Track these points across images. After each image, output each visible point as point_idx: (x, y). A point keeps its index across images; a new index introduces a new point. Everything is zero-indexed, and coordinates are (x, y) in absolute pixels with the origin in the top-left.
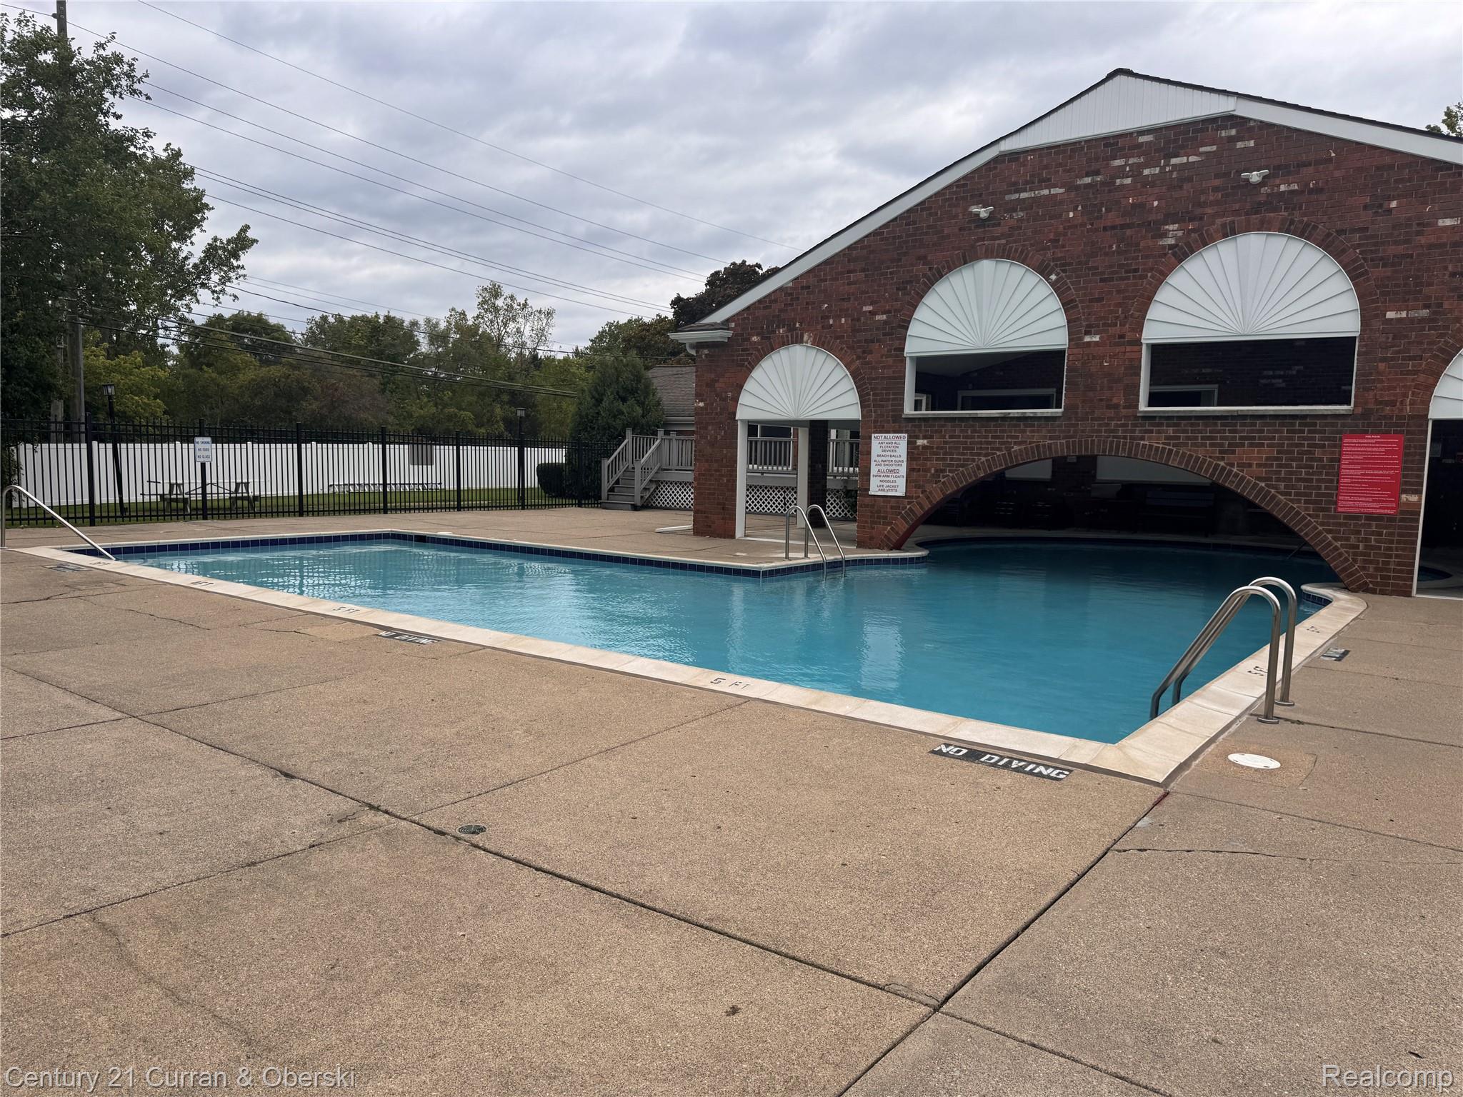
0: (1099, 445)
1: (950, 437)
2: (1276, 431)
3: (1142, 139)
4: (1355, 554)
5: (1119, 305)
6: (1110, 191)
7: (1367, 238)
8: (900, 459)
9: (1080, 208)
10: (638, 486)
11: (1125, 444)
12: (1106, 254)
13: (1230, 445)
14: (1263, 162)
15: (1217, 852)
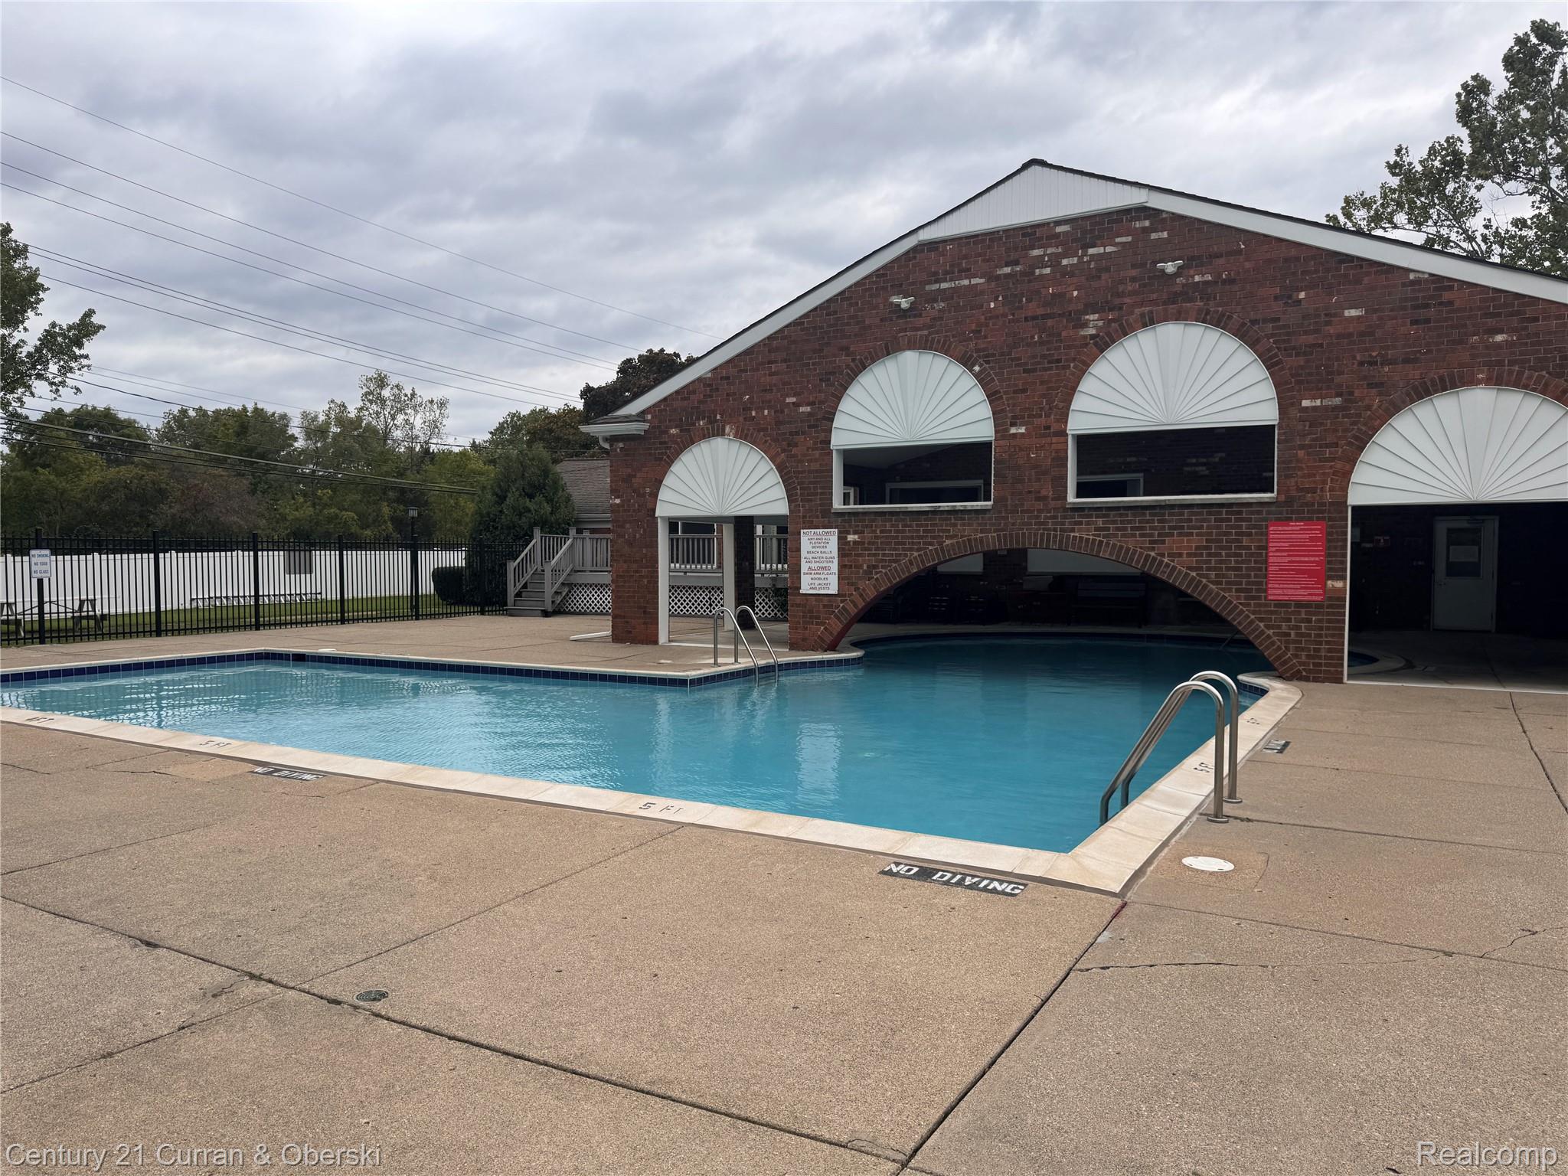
0: (1030, 538)
1: (881, 532)
2: (1204, 520)
3: (1059, 229)
4: (1287, 642)
5: (1043, 396)
6: (1030, 281)
7: (1278, 328)
8: (832, 555)
9: (1000, 298)
10: (549, 590)
11: (1055, 536)
12: (1028, 345)
13: (1159, 535)
14: (1177, 253)
15: (1180, 964)
